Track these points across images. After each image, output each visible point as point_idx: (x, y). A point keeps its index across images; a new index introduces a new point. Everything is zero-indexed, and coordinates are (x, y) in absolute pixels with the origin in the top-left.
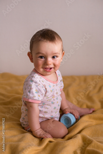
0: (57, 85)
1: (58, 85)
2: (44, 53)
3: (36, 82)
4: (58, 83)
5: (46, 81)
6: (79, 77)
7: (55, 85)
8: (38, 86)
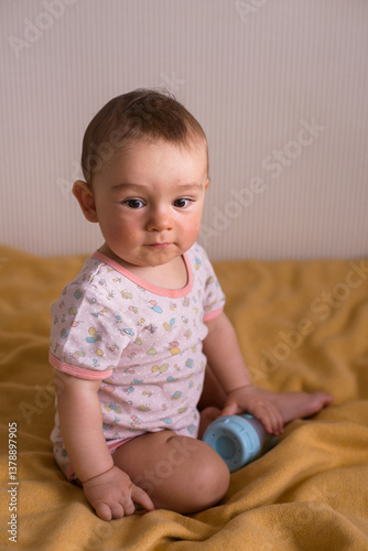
0: (186, 303)
1: (192, 302)
2: (144, 183)
3: (92, 301)
4: (190, 296)
5: (139, 290)
6: (273, 266)
7: (178, 301)
8: (100, 317)
